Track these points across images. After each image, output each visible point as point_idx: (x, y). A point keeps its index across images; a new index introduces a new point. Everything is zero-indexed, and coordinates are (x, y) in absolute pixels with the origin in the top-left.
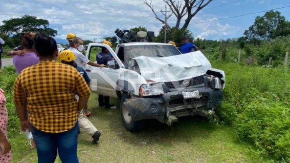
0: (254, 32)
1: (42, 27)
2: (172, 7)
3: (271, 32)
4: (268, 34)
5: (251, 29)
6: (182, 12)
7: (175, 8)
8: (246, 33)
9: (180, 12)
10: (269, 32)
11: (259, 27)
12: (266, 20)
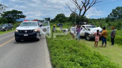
0: (112, 16)
1: (20, 14)
2: (77, 6)
3: (119, 16)
4: (118, 16)
5: (111, 14)
6: (82, 8)
7: (79, 7)
8: (109, 16)
9: (81, 8)
10: (118, 15)
11: (114, 14)
12: (117, 10)
